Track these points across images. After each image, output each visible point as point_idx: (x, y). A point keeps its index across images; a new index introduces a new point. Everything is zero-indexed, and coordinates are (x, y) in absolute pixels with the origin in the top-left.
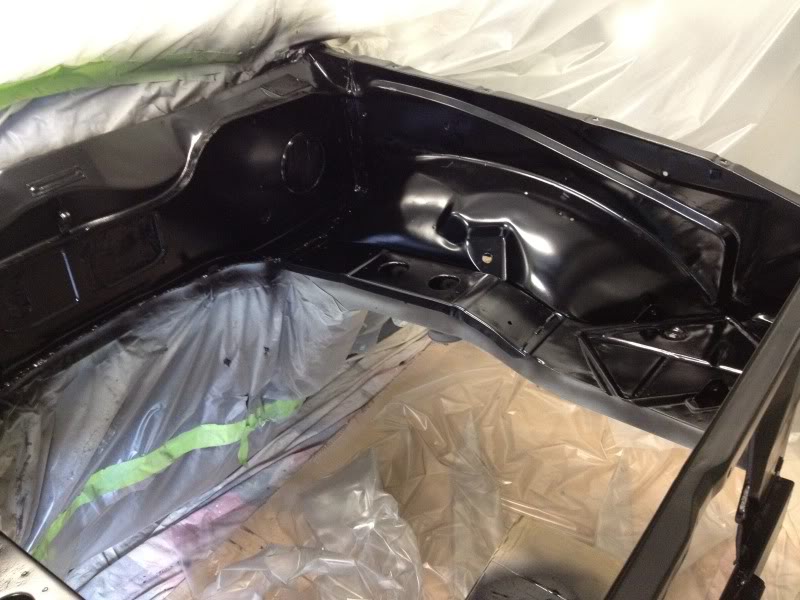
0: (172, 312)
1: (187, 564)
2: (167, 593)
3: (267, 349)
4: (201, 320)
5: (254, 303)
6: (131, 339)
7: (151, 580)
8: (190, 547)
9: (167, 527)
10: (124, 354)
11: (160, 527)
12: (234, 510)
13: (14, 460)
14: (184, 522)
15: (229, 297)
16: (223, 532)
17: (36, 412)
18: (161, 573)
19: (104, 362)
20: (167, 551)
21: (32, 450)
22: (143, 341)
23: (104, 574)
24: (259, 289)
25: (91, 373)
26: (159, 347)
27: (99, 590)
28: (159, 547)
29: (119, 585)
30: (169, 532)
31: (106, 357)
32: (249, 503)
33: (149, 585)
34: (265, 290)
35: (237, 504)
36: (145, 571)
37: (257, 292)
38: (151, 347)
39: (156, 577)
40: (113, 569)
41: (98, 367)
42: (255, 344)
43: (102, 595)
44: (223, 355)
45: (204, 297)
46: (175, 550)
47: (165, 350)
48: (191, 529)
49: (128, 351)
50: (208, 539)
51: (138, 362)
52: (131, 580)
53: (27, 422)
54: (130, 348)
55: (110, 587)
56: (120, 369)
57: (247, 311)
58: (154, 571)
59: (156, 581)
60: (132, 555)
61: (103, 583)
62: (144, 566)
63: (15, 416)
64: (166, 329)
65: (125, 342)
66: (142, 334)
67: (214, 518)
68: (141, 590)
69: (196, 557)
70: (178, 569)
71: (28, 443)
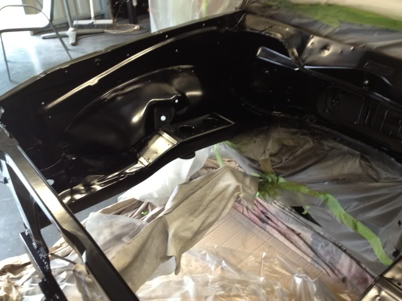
0: (390, 169)
1: (344, 280)
2: (324, 272)
6: (367, 160)
7: (334, 266)
8: (355, 282)
9: (365, 269)
10: (358, 161)
11: (364, 266)
13: (296, 146)
14: (369, 276)
17: (314, 142)
18: (339, 271)
19: (351, 156)
20: (350, 271)
22: (371, 167)
23: (331, 245)
25: (344, 154)
26: (375, 177)
28: (351, 267)
29: (328, 253)
30: (361, 270)
31: (353, 155)
33: (330, 265)
36: (338, 263)
38: (371, 172)
39: (335, 268)
40: (334, 248)
41: (348, 155)
43: (322, 246)
44: (400, 217)
46: (351, 275)
47: (376, 181)
49: (360, 164)
51: (360, 171)
52: (332, 258)
53: (308, 141)
54: (363, 162)
55: (326, 249)
56: (352, 166)
58: (338, 267)
59: (333, 268)
60: (344, 255)
61: (327, 245)
62: (340, 262)
63: (305, 134)
64: (384, 174)
65: (362, 157)
66: (373, 164)
68: (327, 262)
69: (348, 283)
70: (341, 277)
71: (302, 147)
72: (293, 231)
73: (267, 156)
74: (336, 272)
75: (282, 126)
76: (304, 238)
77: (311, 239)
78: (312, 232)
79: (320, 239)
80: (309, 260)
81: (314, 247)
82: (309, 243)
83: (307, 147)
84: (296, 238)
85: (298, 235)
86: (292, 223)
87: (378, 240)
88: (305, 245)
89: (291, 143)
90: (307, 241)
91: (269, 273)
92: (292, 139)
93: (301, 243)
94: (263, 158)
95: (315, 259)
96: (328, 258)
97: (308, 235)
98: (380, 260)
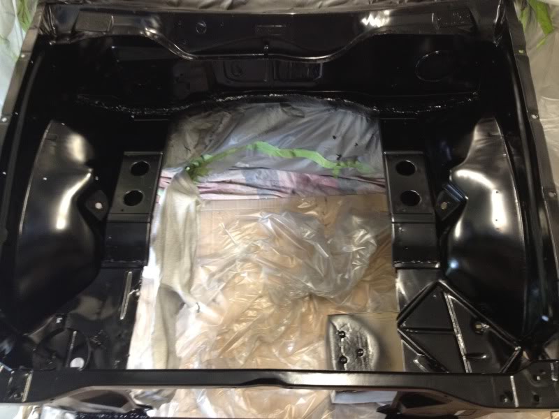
1: (293, 192)
2: (276, 197)
3: (357, 144)
4: (326, 115)
5: (358, 123)
6: (288, 105)
7: (277, 187)
8: (301, 187)
10: (280, 110)
12: (330, 187)
13: (214, 125)
14: (307, 175)
15: (345, 113)
16: (318, 192)
17: (230, 113)
18: (284, 187)
19: (270, 109)
20: (292, 181)
21: (221, 126)
22: (293, 109)
23: (263, 170)
24: (364, 118)
25: (263, 110)
26: (300, 115)
27: (257, 175)
28: (290, 177)
29: (265, 179)
30: (298, 174)
31: (273, 107)
32: (339, 189)
33: (274, 188)
34: (367, 120)
35: (334, 185)
36: (278, 181)
37: (362, 119)
38: (296, 113)
39: (280, 187)
40: (268, 171)
41: (267, 109)
42: (352, 138)
43: (257, 177)
44: (333, 133)
45: (329, 107)
46: (295, 183)
47: (303, 117)
48: (308, 180)
49: (283, 111)
50: (310, 189)
51: (285, 117)
52: (271, 181)
53: (224, 116)
54: (285, 109)
55: (261, 177)
56: (276, 115)
57: (353, 124)
58: (281, 184)
59: (278, 189)
60: (279, 172)
61: (260, 173)
62: (280, 179)
63: (219, 111)
64: (306, 109)
65: (283, 106)
66: (294, 106)
67: (320, 183)
68: (270, 187)
69: (299, 193)
70: (289, 191)
71: (221, 123)
72: (224, 182)
73: (193, 151)
74: (283, 190)
75: (190, 116)
76: (238, 181)
77: (244, 178)
78: (240, 171)
79: (252, 172)
80: (258, 197)
81: (250, 182)
82: (244, 182)
83: (226, 121)
84: (231, 187)
85: (231, 182)
86: (218, 176)
87: (318, 154)
88: (243, 187)
89: (209, 125)
90: (242, 181)
91: (240, 236)
92: (208, 122)
93: (239, 188)
94: (190, 155)
95: (260, 193)
96: (268, 184)
97: (239, 176)
98: (326, 167)
